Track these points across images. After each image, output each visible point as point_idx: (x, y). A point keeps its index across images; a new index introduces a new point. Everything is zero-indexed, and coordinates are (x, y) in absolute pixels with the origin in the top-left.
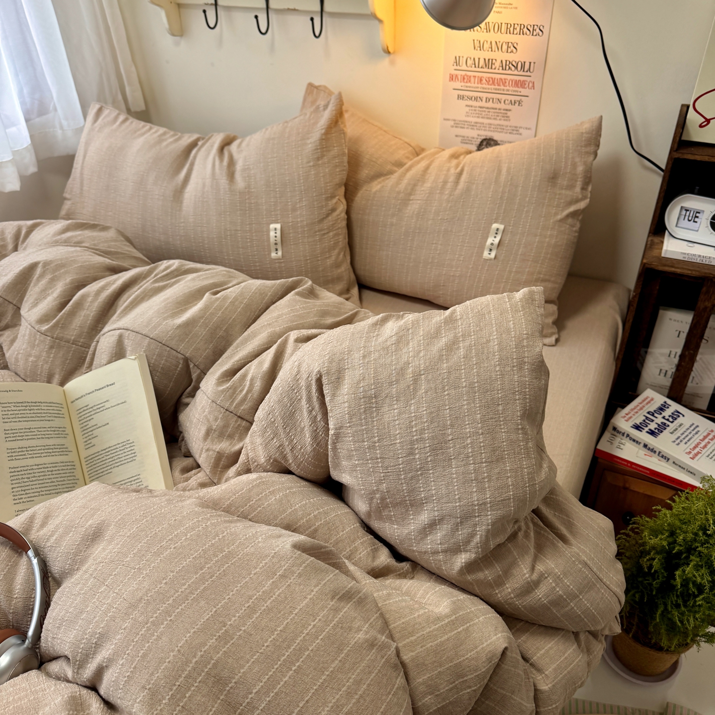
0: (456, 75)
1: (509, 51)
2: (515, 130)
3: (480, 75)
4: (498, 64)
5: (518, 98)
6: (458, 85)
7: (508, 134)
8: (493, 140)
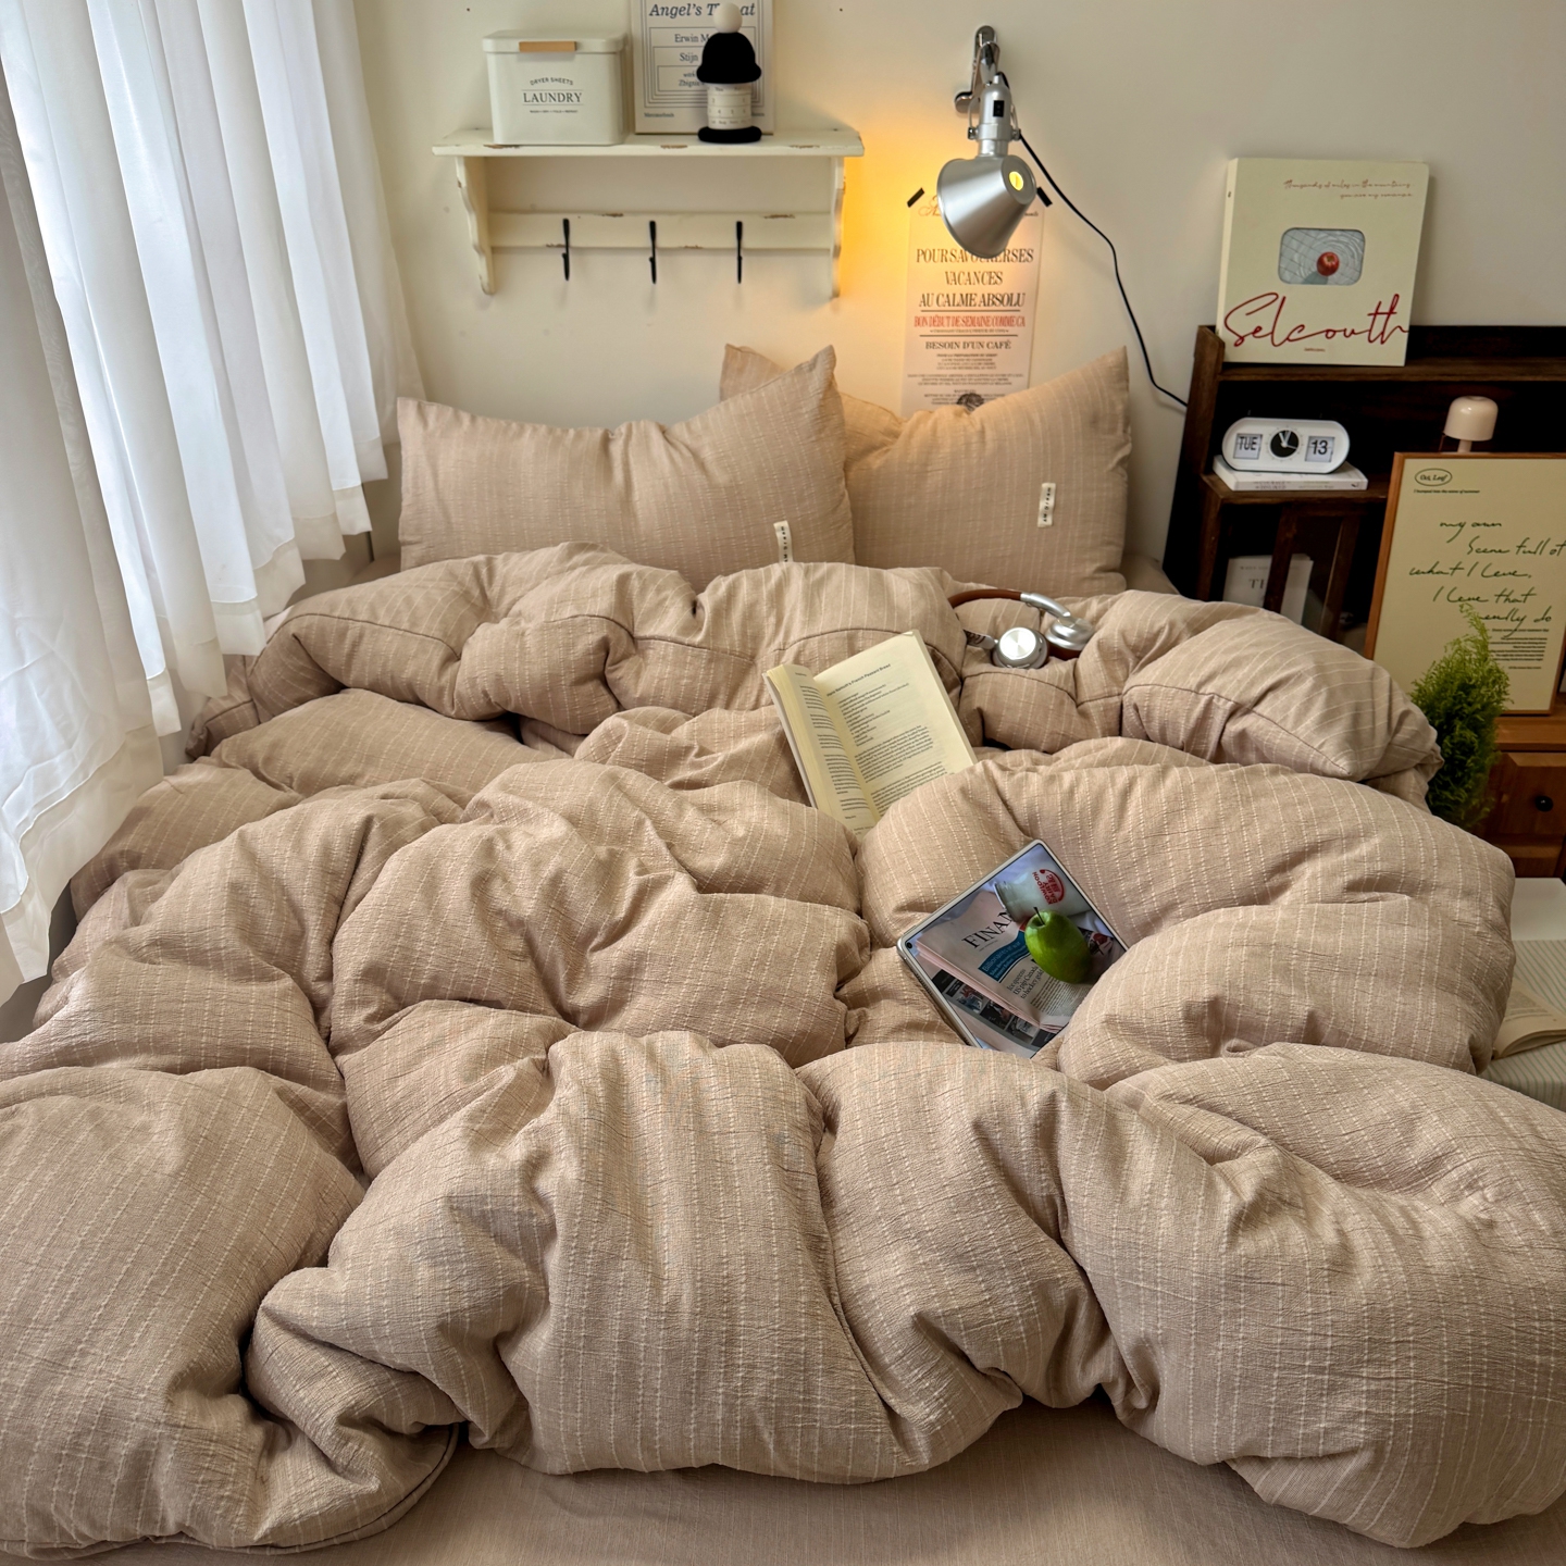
0: (924, 319)
1: (992, 281)
2: (1003, 379)
3: (956, 314)
4: (978, 299)
5: (1005, 339)
6: (926, 330)
7: (994, 387)
8: (975, 395)
